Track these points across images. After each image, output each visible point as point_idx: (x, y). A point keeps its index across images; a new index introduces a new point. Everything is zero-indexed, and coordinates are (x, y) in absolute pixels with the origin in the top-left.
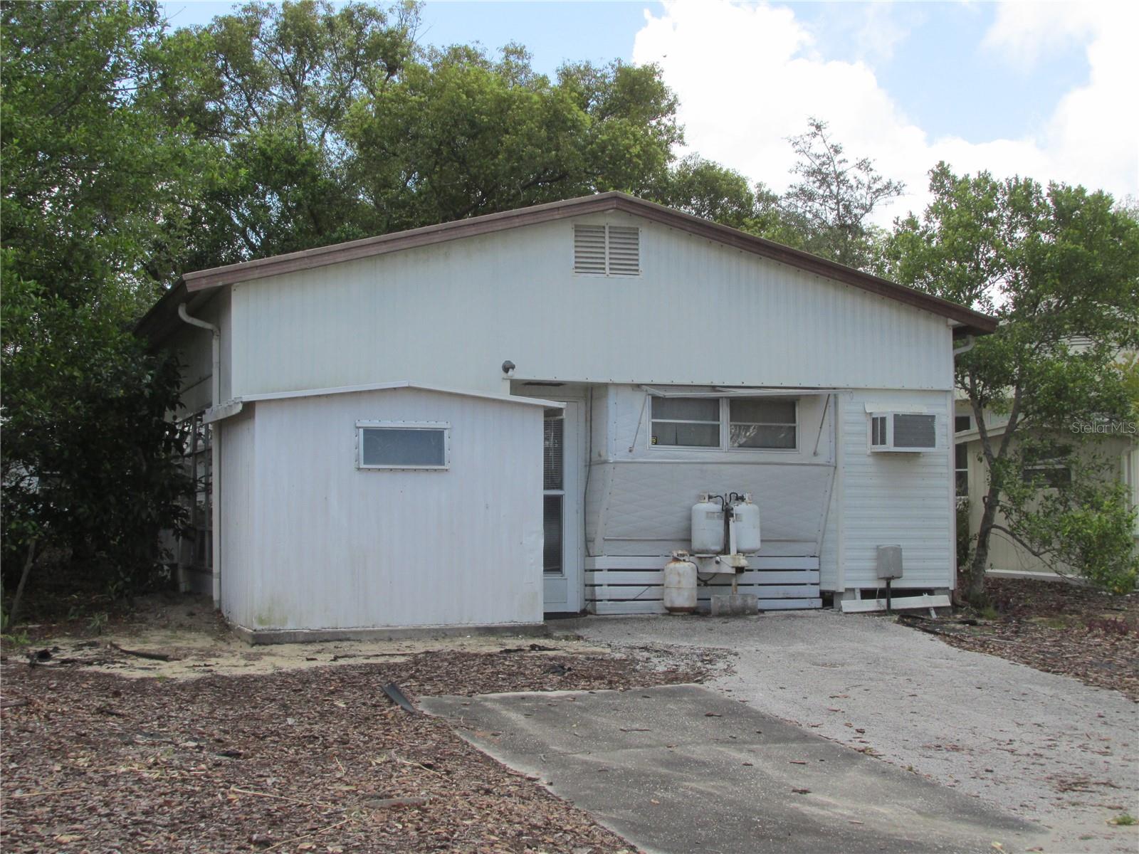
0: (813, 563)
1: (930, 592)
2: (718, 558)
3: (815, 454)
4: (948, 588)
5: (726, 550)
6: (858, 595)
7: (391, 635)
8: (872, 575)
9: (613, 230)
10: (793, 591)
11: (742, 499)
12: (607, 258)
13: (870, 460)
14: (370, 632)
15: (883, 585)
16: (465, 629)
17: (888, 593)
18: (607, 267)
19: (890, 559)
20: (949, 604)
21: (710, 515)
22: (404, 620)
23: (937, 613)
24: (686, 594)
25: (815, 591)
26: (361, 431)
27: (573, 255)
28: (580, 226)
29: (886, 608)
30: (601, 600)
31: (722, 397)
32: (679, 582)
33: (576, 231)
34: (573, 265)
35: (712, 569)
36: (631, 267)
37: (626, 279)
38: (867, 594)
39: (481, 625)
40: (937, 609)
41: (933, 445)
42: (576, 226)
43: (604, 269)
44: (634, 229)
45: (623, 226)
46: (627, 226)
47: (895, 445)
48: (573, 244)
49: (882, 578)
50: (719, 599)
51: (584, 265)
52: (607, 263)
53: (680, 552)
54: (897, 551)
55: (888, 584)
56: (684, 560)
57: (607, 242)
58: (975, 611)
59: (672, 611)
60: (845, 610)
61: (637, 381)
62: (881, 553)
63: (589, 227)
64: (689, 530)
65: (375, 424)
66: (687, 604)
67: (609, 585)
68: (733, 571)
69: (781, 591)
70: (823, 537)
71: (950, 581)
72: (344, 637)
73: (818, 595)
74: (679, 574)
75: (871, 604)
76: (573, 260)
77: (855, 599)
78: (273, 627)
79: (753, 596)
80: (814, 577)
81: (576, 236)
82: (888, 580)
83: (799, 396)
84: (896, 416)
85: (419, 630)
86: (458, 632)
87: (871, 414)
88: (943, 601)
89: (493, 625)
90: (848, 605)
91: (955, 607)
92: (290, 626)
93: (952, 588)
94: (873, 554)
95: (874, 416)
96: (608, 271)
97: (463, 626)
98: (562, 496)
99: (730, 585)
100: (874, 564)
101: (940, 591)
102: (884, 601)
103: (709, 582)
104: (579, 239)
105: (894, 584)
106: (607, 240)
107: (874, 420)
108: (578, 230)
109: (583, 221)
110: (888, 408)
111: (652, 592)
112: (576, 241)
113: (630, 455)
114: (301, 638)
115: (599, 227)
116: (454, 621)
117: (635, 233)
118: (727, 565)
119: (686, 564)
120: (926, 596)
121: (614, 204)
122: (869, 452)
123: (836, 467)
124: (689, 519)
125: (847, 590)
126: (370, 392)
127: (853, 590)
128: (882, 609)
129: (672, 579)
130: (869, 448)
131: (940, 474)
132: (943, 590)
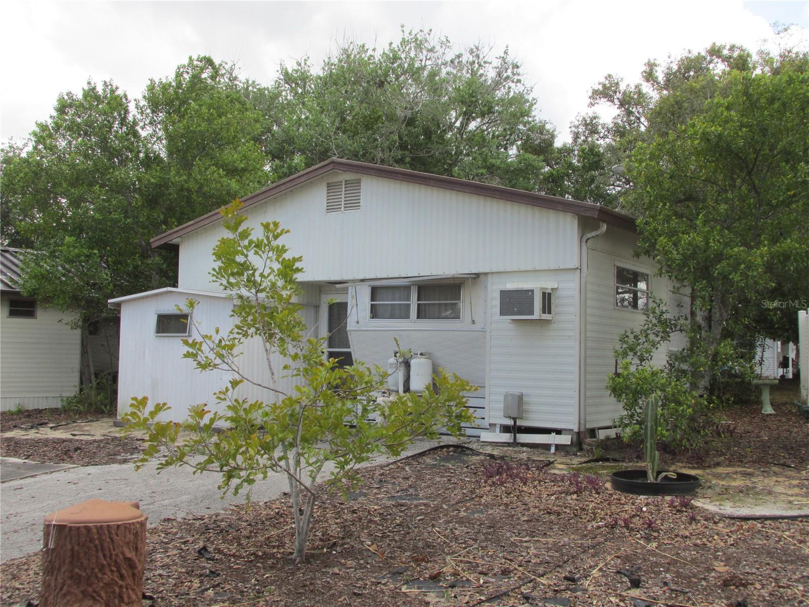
1: (559, 432)
4: (572, 430)
6: (498, 429)
9: (347, 182)
11: (416, 355)
12: (343, 201)
13: (512, 326)
15: (512, 423)
17: (514, 429)
18: (342, 206)
20: (569, 443)
23: (555, 449)
26: (156, 316)
27: (325, 202)
28: (330, 183)
29: (514, 440)
31: (412, 284)
34: (326, 208)
36: (353, 204)
37: (352, 212)
38: (504, 429)
40: (558, 446)
42: (328, 184)
44: (356, 180)
45: (353, 179)
47: (501, 314)
48: (325, 195)
49: (512, 418)
51: (330, 208)
52: (343, 204)
54: (521, 397)
55: (515, 422)
56: (384, 396)
57: (343, 191)
60: (482, 439)
62: (507, 397)
63: (336, 182)
65: (165, 311)
71: (575, 424)
75: (506, 437)
76: (326, 205)
77: (496, 432)
81: (327, 190)
88: (565, 439)
91: (572, 445)
93: (575, 430)
94: (503, 398)
96: (342, 209)
100: (503, 405)
101: (567, 432)
102: (513, 435)
104: (329, 191)
105: (519, 423)
106: (343, 189)
108: (329, 186)
109: (332, 180)
112: (327, 193)
113: (358, 325)
115: (339, 182)
117: (358, 182)
120: (553, 434)
121: (332, 166)
122: (509, 320)
123: (485, 332)
125: (491, 425)
127: (495, 425)
128: (511, 441)
131: (569, 336)
132: (569, 431)
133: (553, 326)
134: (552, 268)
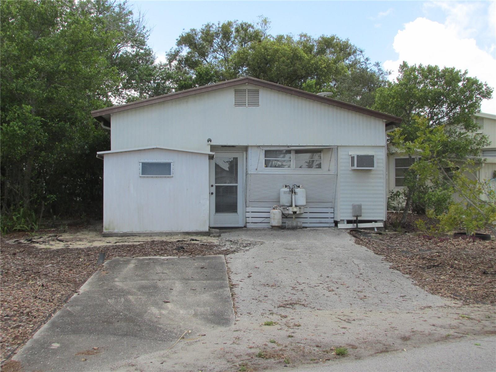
0: (332, 210)
1: (376, 221)
2: (288, 208)
3: (329, 170)
4: (383, 220)
5: (291, 206)
6: (346, 222)
7: (151, 234)
8: (351, 215)
9: (249, 91)
10: (323, 220)
11: (299, 187)
12: (247, 101)
13: (351, 172)
14: (145, 233)
15: (355, 219)
16: (178, 233)
17: (357, 222)
19: (357, 209)
20: (383, 226)
21: (285, 192)
22: (157, 229)
23: (377, 230)
24: (276, 221)
25: (332, 220)
26: (141, 164)
27: (234, 100)
28: (237, 90)
29: (356, 227)
30: (249, 223)
31: (292, 150)
32: (274, 217)
33: (235, 92)
34: (234, 104)
35: (286, 212)
36: (257, 104)
37: (254, 108)
38: (349, 222)
39: (185, 231)
40: (378, 228)
41: (373, 167)
42: (235, 90)
43: (246, 105)
44: (257, 90)
45: (253, 89)
46: (254, 89)
47: (357, 166)
48: (234, 96)
49: (354, 216)
50: (289, 223)
51: (237, 104)
52: (247, 103)
53: (275, 206)
54: (360, 207)
55: (357, 218)
56: (277, 209)
57: (247, 95)
58: (394, 229)
59: (273, 227)
60: (339, 228)
61: (258, 145)
62: (354, 206)
63: (241, 90)
64: (279, 198)
65: (146, 161)
66: (277, 225)
67: (252, 217)
68: (292, 213)
69: (318, 220)
70: (335, 201)
71: (384, 217)
72: (135, 235)
73: (333, 222)
74: (274, 214)
75: (350, 226)
76: (234, 102)
77: (344, 223)
78: (110, 231)
79: (300, 222)
80: (332, 215)
81: (235, 93)
82: (357, 217)
83: (323, 149)
84: (357, 156)
85: (162, 233)
86: (176, 234)
87: (351, 155)
88: (381, 225)
89: (189, 231)
90: (340, 226)
91: (385, 227)
92: (116, 231)
93: (384, 220)
94: (351, 207)
95: (352, 156)
96: (247, 105)
97: (179, 232)
98: (237, 186)
99: (293, 218)
100: (351, 211)
101: (379, 221)
102: (355, 225)
103: (288, 217)
104: (237, 94)
105: (359, 218)
106: (247, 94)
107: (352, 157)
108: (236, 91)
109: (237, 88)
110: (355, 153)
111: (266, 220)
112: (235, 95)
113: (256, 171)
114: (119, 235)
115: (244, 90)
116: (175, 230)
117: (257, 91)
118: (290, 211)
119: (277, 210)
120: (373, 223)
121: (247, 81)
122: (350, 169)
123: (337, 175)
124: (279, 194)
125: (341, 220)
126: (144, 150)
127: (343, 220)
128: (355, 227)
129: (272, 216)
130: (351, 168)
131: (380, 177)
132: (381, 221)
133: (373, 172)
134: (373, 145)
